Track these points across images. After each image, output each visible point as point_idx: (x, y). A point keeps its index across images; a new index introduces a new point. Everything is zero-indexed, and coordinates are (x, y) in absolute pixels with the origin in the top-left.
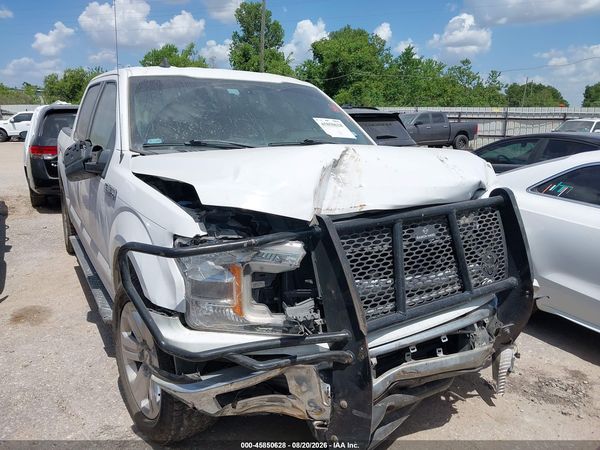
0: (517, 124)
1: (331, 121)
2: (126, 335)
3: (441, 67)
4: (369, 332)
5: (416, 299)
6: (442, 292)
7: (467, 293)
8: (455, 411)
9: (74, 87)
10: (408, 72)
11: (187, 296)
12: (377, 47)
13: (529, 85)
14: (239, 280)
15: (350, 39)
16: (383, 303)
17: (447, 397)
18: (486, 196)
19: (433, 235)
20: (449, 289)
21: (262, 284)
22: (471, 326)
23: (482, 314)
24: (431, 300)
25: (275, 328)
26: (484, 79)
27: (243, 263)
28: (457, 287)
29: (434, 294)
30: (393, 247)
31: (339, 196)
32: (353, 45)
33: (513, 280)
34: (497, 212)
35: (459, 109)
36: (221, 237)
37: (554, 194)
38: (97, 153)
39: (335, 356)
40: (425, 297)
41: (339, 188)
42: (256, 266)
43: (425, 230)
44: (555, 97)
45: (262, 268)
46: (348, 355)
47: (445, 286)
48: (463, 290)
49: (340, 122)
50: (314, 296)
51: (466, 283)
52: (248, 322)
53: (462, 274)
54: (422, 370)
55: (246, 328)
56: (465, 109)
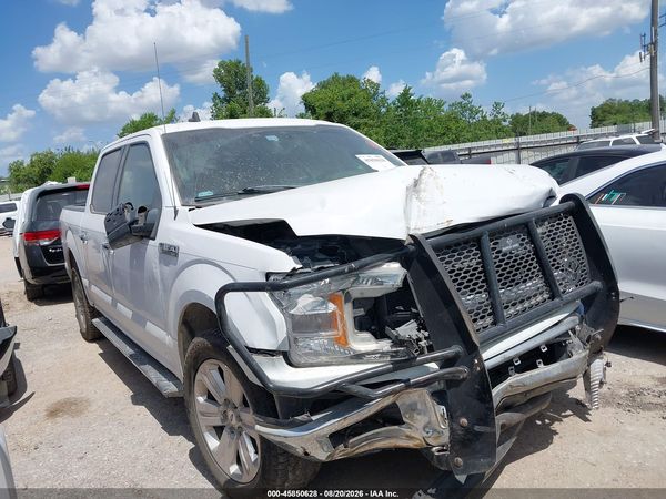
0: (531, 153)
1: (373, 157)
2: (201, 399)
3: (440, 104)
4: (481, 343)
5: (511, 311)
6: (533, 301)
7: (557, 300)
8: (555, 433)
9: (43, 172)
10: (407, 113)
11: (288, 333)
12: (373, 91)
13: (533, 114)
14: (341, 309)
15: (341, 87)
16: (482, 318)
17: (543, 421)
18: (556, 203)
19: (517, 245)
20: (540, 299)
21: (361, 312)
22: (566, 334)
23: (573, 321)
24: (524, 310)
25: (383, 354)
26: (488, 111)
27: (343, 291)
28: (546, 296)
29: (526, 305)
30: (483, 260)
31: (424, 214)
32: (346, 93)
33: (597, 284)
34: (570, 218)
35: (468, 145)
36: (316, 267)
37: (607, 203)
38: (143, 214)
39: (449, 373)
40: (519, 308)
41: (422, 207)
42: (356, 292)
43: (509, 240)
44: (562, 123)
45: (362, 293)
46: (462, 371)
47: (535, 296)
48: (552, 297)
49: (381, 157)
50: (416, 317)
51: (555, 290)
52: (354, 351)
53: (549, 282)
54: (528, 382)
55: (352, 358)
56: (474, 144)
